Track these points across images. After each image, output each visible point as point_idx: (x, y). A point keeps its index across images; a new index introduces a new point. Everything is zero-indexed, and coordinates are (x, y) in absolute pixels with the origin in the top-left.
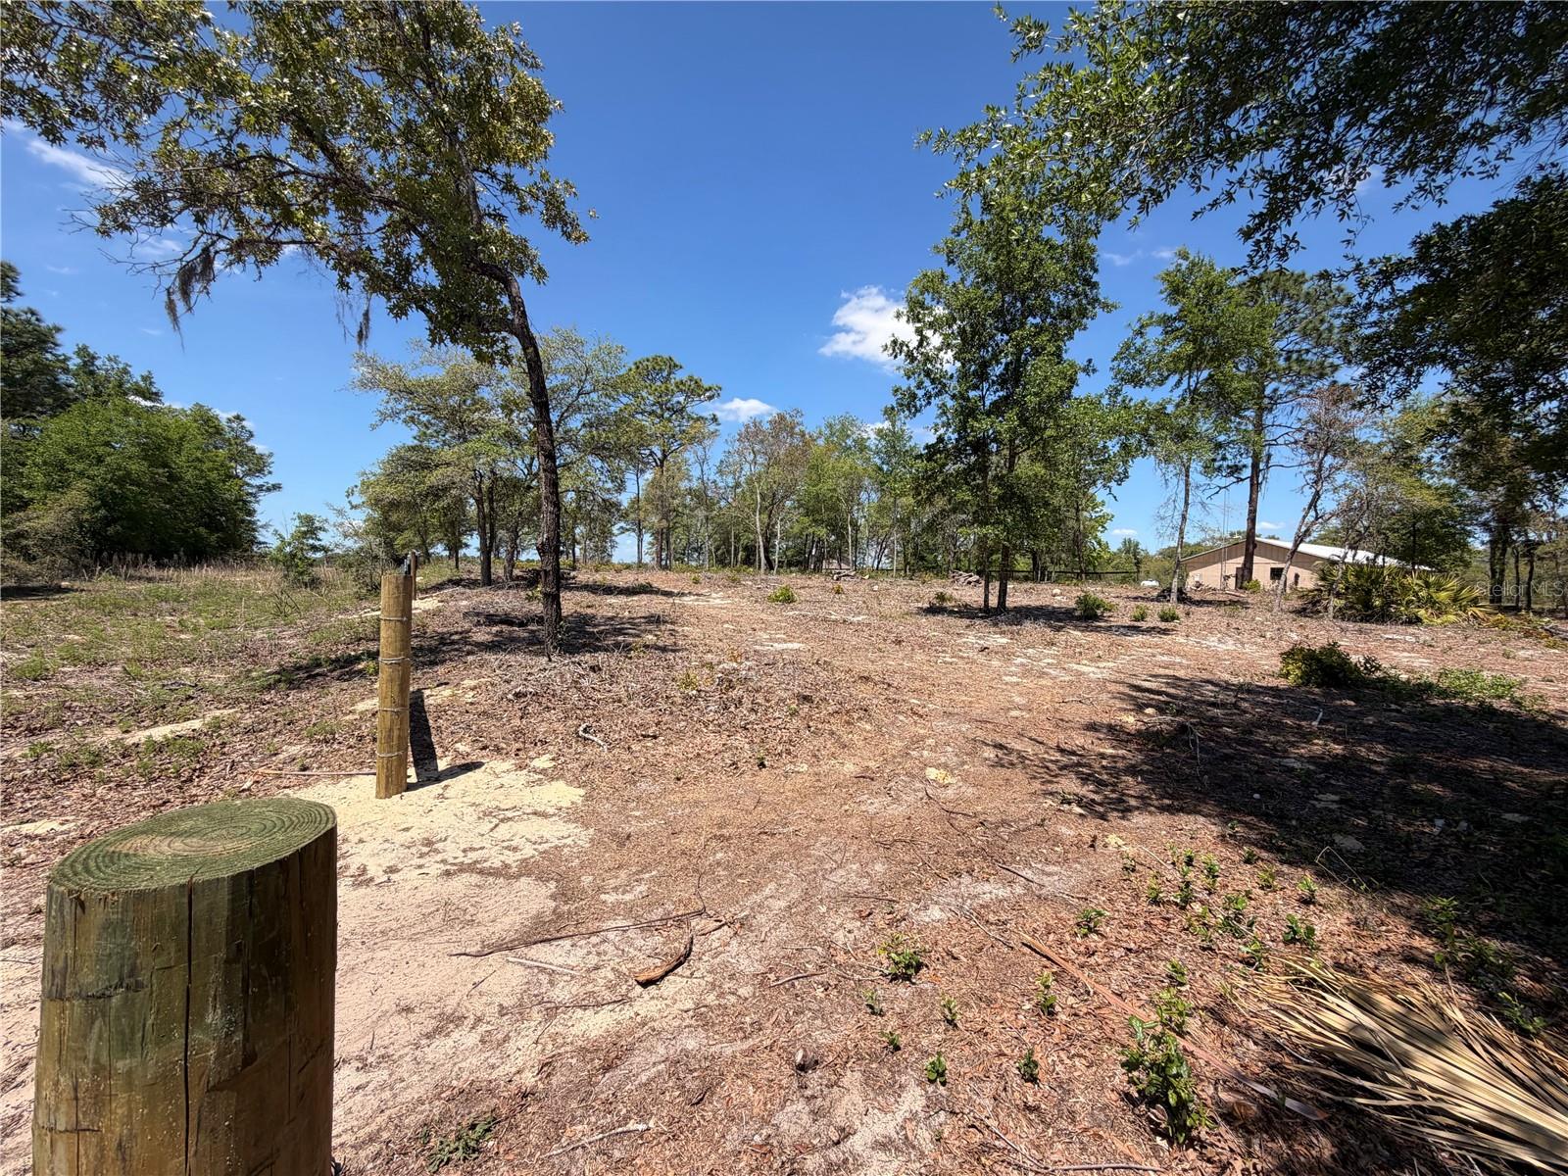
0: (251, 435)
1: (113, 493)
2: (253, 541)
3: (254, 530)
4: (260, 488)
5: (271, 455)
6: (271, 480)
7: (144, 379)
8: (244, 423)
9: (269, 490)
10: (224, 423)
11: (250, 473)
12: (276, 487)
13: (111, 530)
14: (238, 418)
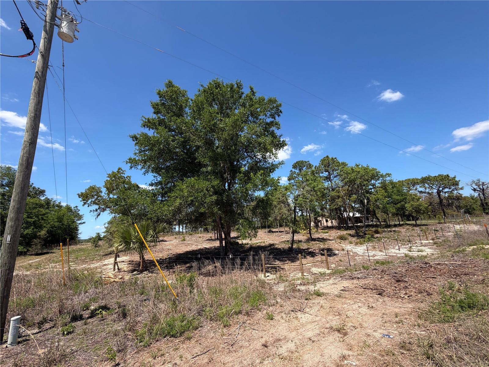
0: (79, 210)
1: (51, 230)
2: (77, 237)
3: (78, 235)
4: (80, 224)
5: (83, 215)
6: (83, 221)
7: (59, 203)
8: (78, 208)
9: (82, 224)
10: (73, 208)
11: (78, 220)
12: (84, 223)
13: (49, 239)
14: (76, 207)
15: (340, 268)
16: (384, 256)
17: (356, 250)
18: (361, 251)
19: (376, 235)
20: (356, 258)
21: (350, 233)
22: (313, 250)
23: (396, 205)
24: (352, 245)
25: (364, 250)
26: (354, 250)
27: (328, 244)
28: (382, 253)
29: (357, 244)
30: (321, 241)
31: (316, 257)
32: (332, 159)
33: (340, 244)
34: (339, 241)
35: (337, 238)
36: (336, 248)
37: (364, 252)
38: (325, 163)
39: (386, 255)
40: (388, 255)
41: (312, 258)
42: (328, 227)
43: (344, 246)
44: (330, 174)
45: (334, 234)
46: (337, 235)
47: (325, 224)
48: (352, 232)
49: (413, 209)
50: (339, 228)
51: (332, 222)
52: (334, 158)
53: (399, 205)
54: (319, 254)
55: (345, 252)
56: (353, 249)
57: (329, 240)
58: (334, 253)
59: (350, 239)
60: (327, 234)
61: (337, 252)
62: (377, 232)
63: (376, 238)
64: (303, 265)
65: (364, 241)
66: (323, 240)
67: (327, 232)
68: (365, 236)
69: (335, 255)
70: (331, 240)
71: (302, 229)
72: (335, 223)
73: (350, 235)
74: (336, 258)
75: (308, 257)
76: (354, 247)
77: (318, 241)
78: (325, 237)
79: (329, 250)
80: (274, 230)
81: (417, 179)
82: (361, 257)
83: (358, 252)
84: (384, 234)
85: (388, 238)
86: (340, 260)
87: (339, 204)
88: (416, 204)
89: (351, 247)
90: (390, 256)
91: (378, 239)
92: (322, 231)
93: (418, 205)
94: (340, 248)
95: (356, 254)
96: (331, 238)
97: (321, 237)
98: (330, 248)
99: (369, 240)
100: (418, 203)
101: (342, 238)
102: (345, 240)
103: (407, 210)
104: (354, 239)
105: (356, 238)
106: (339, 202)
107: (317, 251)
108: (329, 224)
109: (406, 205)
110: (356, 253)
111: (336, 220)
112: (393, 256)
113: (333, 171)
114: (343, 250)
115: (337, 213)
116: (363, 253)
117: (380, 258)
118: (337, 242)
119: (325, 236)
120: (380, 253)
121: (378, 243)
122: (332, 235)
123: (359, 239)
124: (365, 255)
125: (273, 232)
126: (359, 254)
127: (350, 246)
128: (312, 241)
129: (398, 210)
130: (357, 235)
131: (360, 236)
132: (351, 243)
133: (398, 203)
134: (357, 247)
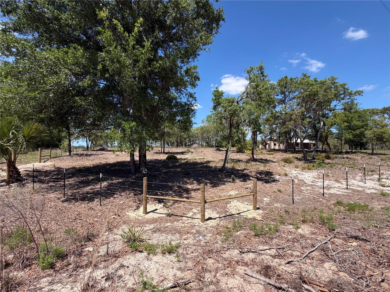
15: (276, 205)
16: (344, 189)
17: (303, 177)
18: (310, 178)
19: (327, 161)
20: (302, 188)
21: (297, 156)
22: (249, 172)
23: (354, 131)
24: (298, 169)
25: (314, 177)
26: (300, 177)
27: (269, 166)
28: (339, 185)
29: (303, 169)
30: (262, 162)
31: (248, 182)
32: (291, 79)
33: (284, 168)
34: (283, 164)
35: (282, 160)
36: (278, 172)
37: (314, 181)
38: (282, 83)
39: (347, 188)
40: (350, 189)
41: (243, 183)
42: (274, 149)
43: (288, 170)
44: (285, 97)
45: (279, 156)
46: (282, 157)
47: (272, 147)
48: (300, 156)
49: (374, 136)
50: (285, 151)
51: (279, 146)
52: (293, 78)
53: (358, 132)
54: (253, 178)
55: (287, 178)
56: (299, 175)
57: (272, 162)
58: (273, 178)
59: (296, 163)
60: (272, 156)
61: (277, 177)
62: (328, 158)
63: (327, 164)
64: (205, 202)
65: (313, 166)
66: (265, 161)
67: (272, 154)
68: (314, 161)
69: (274, 181)
70: (274, 162)
71: (248, 149)
72: (282, 147)
73: (297, 158)
74: (274, 186)
75: (237, 181)
76: (300, 172)
77: (259, 162)
78: (268, 159)
79: (269, 174)
80: (221, 149)
81: (377, 110)
82: (309, 188)
83: (305, 179)
84: (337, 160)
85: (343, 165)
86: (280, 191)
87: (290, 126)
88: (378, 131)
89: (296, 172)
90: (353, 190)
91: (330, 165)
92: (267, 152)
93: (382, 132)
94: (282, 172)
95: (303, 183)
96: (274, 160)
97: (264, 158)
98: (270, 171)
99: (320, 165)
100: (382, 130)
101: (287, 161)
102: (290, 163)
103: (365, 138)
104: (301, 163)
105: (303, 162)
106: (290, 125)
107: (253, 174)
108: (277, 147)
109: (366, 132)
110: (303, 181)
111: (284, 144)
112: (358, 191)
113: (290, 92)
114: (286, 175)
115: (286, 137)
116: (312, 182)
117: (338, 193)
118: (281, 165)
119: (268, 157)
120: (336, 183)
121: (331, 170)
122: (276, 157)
123: (307, 163)
124: (315, 185)
125: (220, 150)
126: (306, 182)
127: (295, 170)
128: (253, 161)
129: (355, 136)
130: (305, 159)
131: (308, 160)
132: (297, 167)
133: (356, 129)
134: (304, 173)
